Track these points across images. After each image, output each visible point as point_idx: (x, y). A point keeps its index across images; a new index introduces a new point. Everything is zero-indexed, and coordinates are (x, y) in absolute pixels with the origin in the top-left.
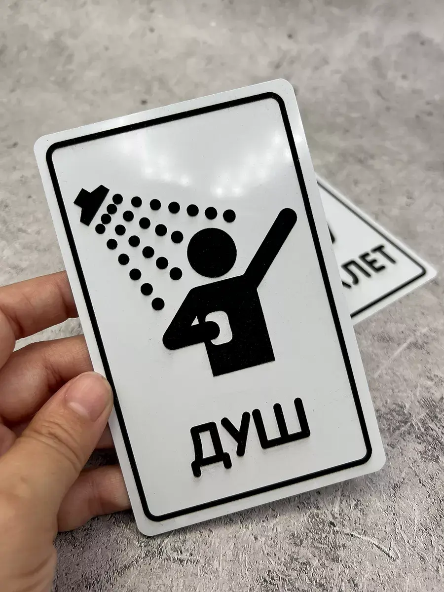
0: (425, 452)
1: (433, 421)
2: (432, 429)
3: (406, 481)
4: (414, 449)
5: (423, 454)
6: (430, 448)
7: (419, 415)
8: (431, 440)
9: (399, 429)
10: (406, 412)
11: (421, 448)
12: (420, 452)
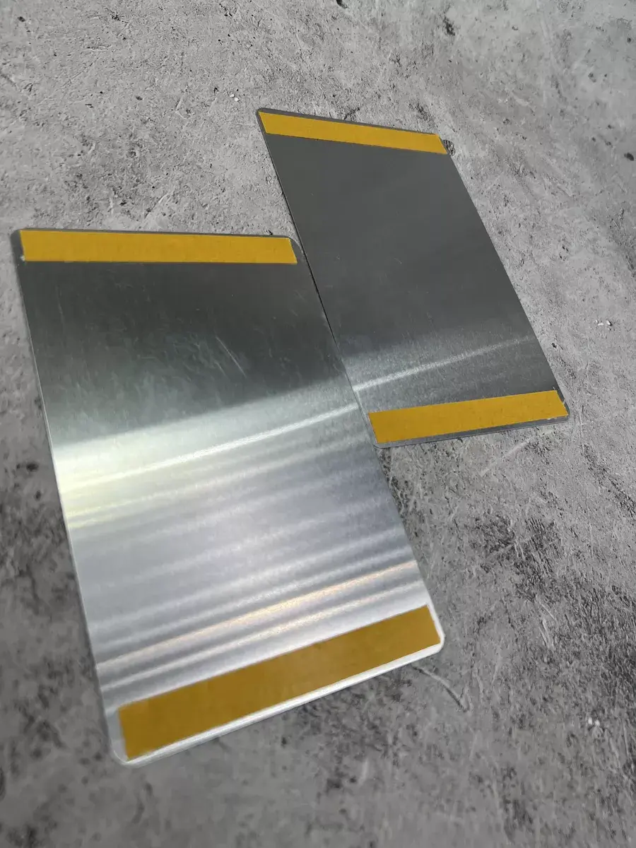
0: (522, 585)
1: (537, 549)
2: (534, 560)
3: (494, 617)
4: (510, 579)
5: (519, 587)
6: (528, 582)
7: (523, 538)
8: (531, 573)
9: (498, 550)
10: (509, 531)
11: (518, 579)
12: (516, 585)
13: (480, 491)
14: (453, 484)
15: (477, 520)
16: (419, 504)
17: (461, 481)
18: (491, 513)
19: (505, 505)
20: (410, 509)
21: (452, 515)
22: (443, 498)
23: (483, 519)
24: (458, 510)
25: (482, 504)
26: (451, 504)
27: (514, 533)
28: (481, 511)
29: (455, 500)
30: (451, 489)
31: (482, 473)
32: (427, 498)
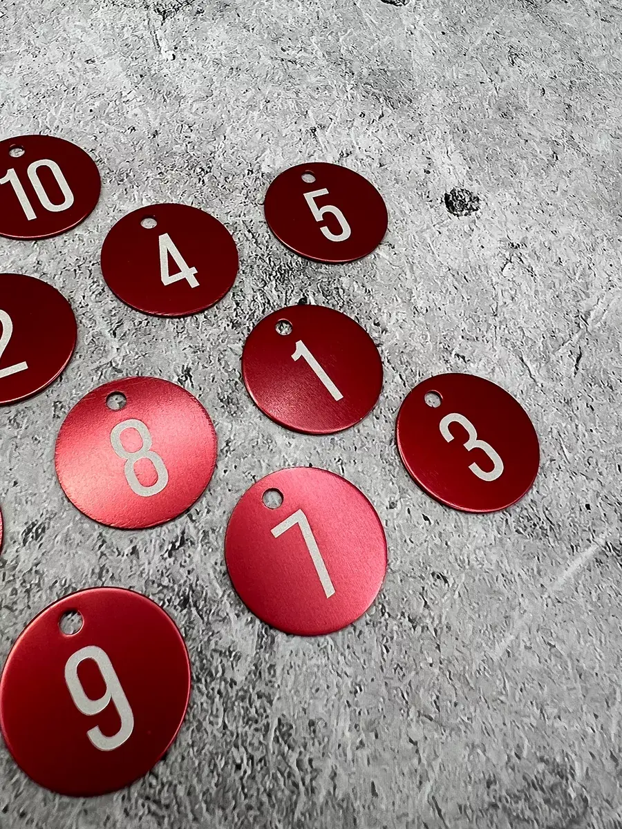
13: (496, 702)
14: (426, 699)
15: (489, 784)
16: (343, 778)
17: (447, 686)
18: (525, 754)
19: (558, 724)
20: (321, 798)
21: (428, 787)
22: (404, 743)
23: (505, 777)
24: (442, 767)
25: (500, 737)
26: (423, 756)
27: (585, 800)
28: (499, 758)
29: (435, 743)
30: (423, 715)
31: (497, 653)
32: (363, 754)
